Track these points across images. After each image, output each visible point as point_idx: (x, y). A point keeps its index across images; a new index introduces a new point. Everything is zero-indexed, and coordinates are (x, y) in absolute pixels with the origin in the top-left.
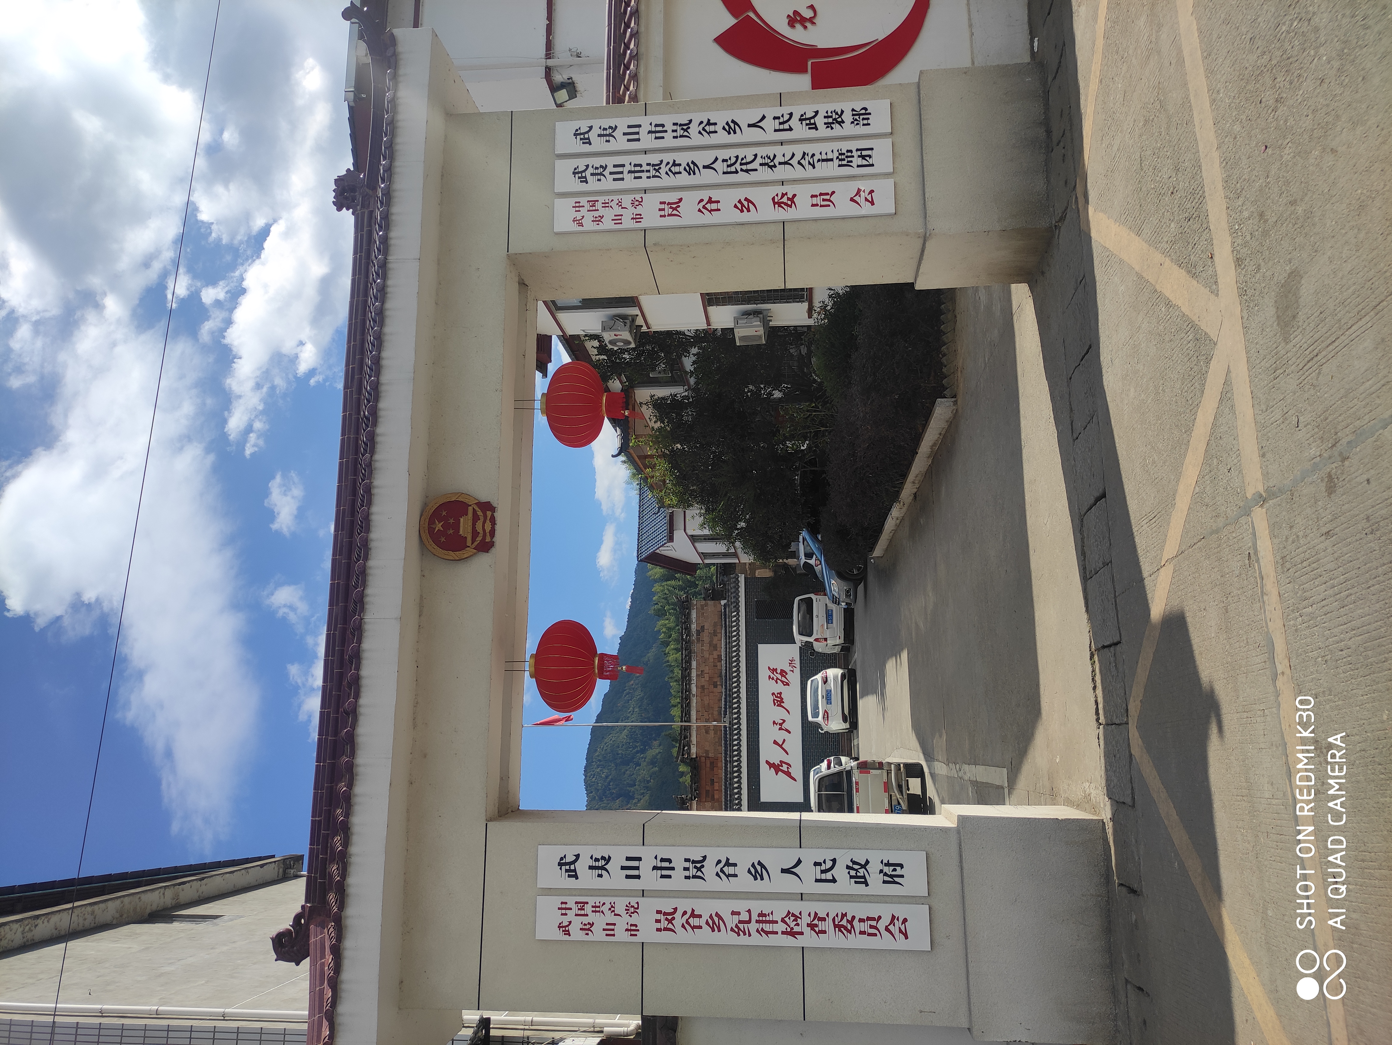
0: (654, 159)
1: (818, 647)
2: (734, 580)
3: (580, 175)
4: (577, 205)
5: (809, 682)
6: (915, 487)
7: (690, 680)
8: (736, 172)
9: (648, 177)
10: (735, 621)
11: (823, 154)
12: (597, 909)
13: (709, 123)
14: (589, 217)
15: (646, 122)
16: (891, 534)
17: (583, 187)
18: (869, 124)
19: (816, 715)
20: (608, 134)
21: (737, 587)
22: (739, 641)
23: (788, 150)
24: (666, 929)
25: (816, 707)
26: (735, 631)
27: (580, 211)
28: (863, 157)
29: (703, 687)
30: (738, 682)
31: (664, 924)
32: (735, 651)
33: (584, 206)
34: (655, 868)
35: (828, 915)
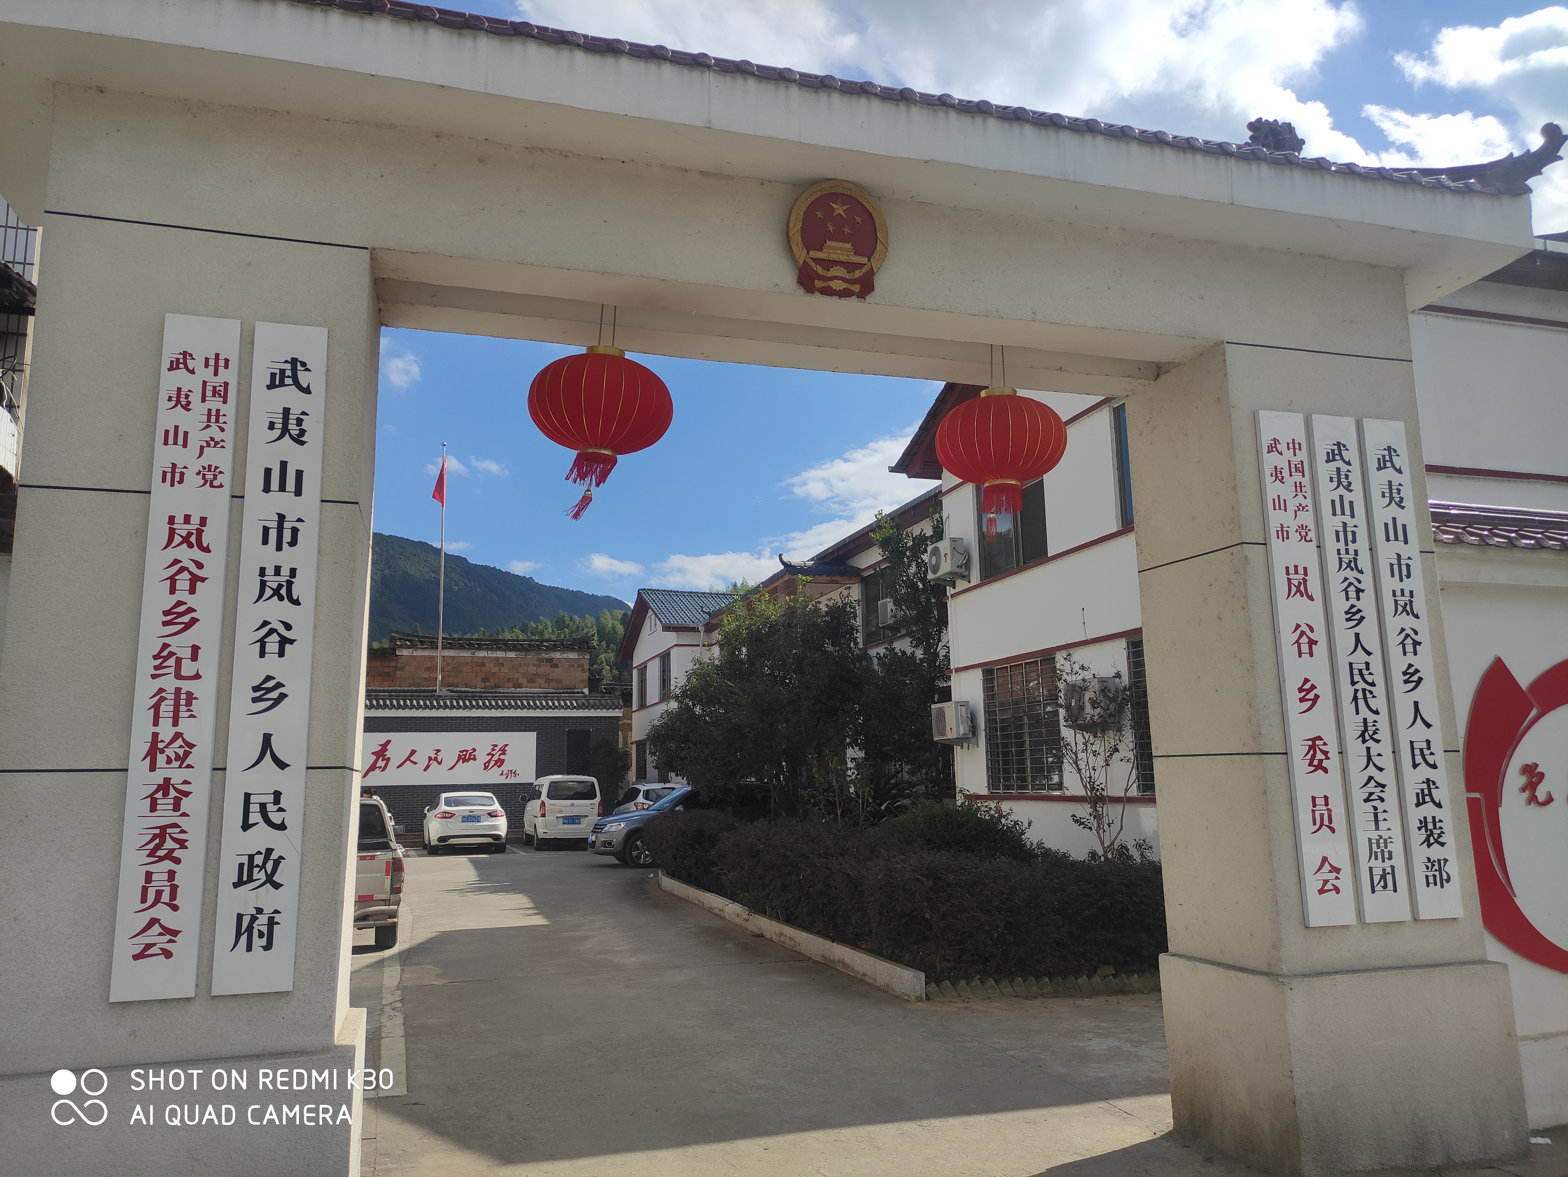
0: (1364, 561)
1: (533, 807)
2: (616, 703)
3: (1336, 453)
4: (1297, 446)
5: (490, 794)
6: (774, 937)
7: (492, 649)
8: (1353, 683)
9: (1339, 551)
10: (565, 704)
11: (1384, 815)
12: (213, 417)
13: (1416, 643)
14: (1281, 462)
15: (1411, 551)
16: (697, 902)
17: (1321, 457)
18: (1428, 885)
19: (448, 802)
20: (1393, 496)
21: (607, 707)
22: (541, 709)
23: (1386, 761)
24: (172, 533)
25: (457, 802)
26: (553, 704)
27: (1289, 449)
28: (1383, 877)
29: (483, 665)
30: (491, 707)
31: (182, 529)
32: (529, 704)
33: (1295, 455)
34: (281, 518)
35: (184, 815)
